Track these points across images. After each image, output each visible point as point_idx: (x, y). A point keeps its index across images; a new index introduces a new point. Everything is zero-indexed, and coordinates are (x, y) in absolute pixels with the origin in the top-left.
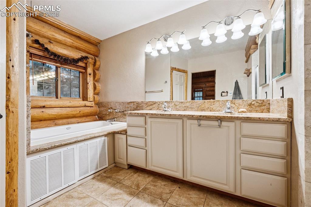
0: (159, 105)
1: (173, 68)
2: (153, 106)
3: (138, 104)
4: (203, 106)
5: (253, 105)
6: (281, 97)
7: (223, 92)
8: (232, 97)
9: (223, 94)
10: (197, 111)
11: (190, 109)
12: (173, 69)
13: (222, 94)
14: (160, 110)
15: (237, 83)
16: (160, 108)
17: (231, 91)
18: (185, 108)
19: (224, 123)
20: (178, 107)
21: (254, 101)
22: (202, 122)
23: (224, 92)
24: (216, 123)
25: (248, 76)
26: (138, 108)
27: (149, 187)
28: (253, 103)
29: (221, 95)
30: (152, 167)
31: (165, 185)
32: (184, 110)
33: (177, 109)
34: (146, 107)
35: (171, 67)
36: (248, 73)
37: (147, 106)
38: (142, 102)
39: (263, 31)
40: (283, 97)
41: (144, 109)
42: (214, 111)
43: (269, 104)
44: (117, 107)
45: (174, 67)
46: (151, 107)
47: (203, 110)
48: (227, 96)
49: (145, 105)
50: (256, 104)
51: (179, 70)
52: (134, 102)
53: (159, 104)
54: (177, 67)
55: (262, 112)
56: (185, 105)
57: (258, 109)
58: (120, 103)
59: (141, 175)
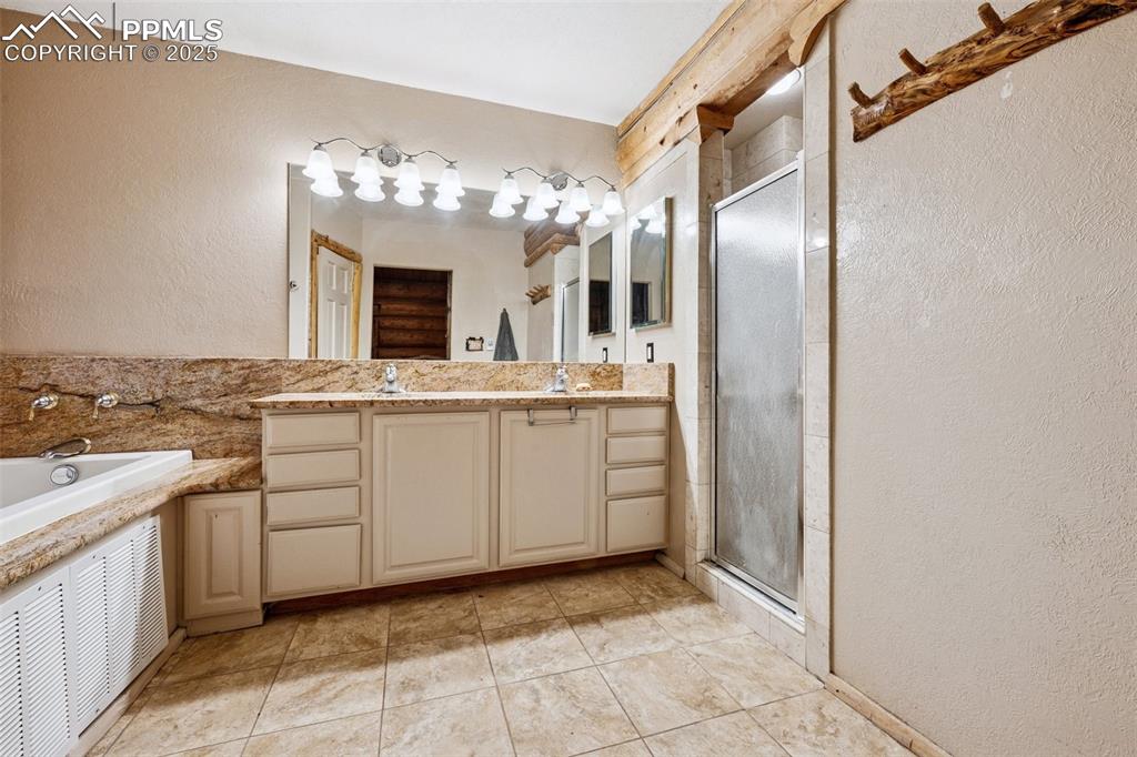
0: (356, 373)
1: (320, 236)
2: (330, 377)
3: (249, 367)
4: (499, 377)
5: (598, 374)
6: (649, 361)
7: (471, 339)
8: (493, 353)
9: (473, 345)
10: (485, 389)
11: (464, 386)
12: (319, 241)
13: (468, 345)
14: (361, 391)
15: (505, 316)
16: (360, 386)
17: (491, 338)
18: (451, 384)
19: (582, 414)
20: (427, 380)
21: (600, 365)
22: (539, 415)
23: (473, 339)
24: (565, 414)
25: (534, 303)
26: (253, 386)
27: (403, 627)
28: (598, 370)
29: (467, 348)
30: (388, 572)
31: (440, 607)
32: (449, 389)
33: (426, 388)
34: (292, 380)
35: (312, 232)
36: (539, 295)
37: (299, 377)
38: (274, 360)
39: (609, 225)
40: (651, 360)
41: (284, 389)
42: (526, 389)
43: (622, 372)
44: (106, 382)
45: (324, 234)
46: (320, 381)
47: (498, 388)
48: (481, 350)
49: (288, 373)
50: (603, 374)
51: (338, 250)
52: (225, 361)
53: (355, 369)
54: (333, 238)
55: (612, 389)
56: (451, 375)
57: (605, 382)
58: (125, 366)
59: (337, 617)
